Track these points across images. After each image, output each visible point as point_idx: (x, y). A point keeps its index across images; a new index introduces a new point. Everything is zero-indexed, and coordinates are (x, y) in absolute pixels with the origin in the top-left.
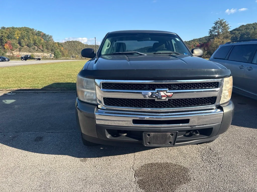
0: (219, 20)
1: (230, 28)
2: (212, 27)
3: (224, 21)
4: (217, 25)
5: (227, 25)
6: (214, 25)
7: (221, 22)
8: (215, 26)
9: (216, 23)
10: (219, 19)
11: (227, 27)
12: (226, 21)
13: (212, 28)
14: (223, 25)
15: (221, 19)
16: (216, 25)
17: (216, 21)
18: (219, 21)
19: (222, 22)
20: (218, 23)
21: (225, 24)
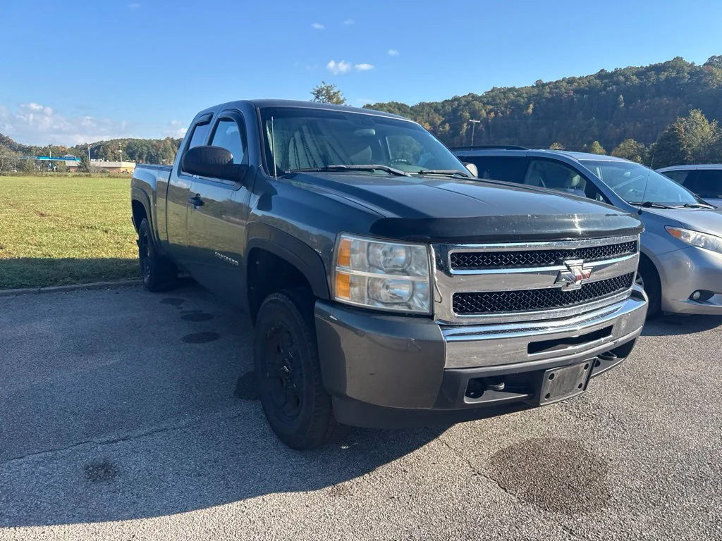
0: (323, 86)
3: (335, 90)
4: (320, 97)
5: (342, 102)
6: (313, 97)
7: (327, 90)
9: (318, 94)
10: (323, 82)
12: (339, 92)
14: (333, 99)
15: (328, 85)
16: (317, 97)
17: (317, 89)
18: (323, 89)
19: (332, 91)
20: (322, 92)
21: (339, 98)
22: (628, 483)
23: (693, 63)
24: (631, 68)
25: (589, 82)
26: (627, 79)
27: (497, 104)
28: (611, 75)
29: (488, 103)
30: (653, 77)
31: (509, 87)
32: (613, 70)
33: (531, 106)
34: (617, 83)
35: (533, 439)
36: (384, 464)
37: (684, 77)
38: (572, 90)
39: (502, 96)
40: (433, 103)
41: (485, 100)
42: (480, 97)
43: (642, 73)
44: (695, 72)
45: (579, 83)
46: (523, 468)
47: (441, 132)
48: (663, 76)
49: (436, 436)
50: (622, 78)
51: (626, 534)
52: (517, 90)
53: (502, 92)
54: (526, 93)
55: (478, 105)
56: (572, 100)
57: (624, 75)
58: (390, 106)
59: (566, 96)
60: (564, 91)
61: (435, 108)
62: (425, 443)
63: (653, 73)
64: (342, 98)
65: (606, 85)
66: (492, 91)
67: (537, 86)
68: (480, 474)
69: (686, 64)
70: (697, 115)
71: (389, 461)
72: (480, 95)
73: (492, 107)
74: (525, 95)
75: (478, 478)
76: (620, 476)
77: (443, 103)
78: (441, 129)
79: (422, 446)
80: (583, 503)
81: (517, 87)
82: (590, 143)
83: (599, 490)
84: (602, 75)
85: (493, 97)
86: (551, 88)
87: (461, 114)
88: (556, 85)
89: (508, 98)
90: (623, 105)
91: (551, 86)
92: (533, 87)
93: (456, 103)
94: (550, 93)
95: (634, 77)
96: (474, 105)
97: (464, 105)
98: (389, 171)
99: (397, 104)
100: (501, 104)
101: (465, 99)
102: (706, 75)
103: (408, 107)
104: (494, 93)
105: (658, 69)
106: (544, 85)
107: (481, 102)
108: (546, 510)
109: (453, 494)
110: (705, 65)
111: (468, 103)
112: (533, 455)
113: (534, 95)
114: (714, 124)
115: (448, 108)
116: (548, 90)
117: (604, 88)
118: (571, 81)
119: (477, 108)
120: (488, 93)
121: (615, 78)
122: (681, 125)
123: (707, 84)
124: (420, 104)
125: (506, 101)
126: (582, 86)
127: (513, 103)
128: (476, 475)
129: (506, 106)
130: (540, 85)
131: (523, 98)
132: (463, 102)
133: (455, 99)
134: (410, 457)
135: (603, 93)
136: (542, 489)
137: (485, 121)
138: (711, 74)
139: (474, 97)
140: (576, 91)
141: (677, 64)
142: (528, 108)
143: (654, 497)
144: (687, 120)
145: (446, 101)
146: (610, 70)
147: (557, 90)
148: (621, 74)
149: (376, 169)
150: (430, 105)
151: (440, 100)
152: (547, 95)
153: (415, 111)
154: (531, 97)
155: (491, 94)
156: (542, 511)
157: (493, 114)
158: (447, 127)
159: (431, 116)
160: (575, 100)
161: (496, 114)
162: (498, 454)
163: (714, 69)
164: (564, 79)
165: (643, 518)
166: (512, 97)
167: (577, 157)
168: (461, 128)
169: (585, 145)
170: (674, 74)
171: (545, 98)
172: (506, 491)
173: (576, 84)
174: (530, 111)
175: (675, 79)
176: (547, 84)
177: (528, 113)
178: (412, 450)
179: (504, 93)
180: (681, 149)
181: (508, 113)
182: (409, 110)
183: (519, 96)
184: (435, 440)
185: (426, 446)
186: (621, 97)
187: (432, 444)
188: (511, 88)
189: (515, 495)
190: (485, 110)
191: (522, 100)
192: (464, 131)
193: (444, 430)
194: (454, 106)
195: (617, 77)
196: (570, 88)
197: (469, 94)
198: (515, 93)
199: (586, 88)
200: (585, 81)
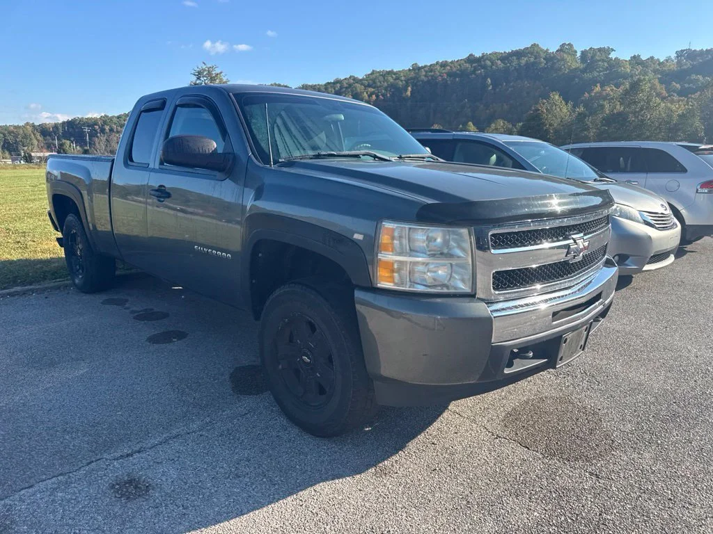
0: (204, 67)
3: (218, 71)
4: (202, 78)
6: (194, 79)
7: (209, 71)
8: (198, 82)
12: (221, 73)
14: (215, 80)
15: (209, 66)
16: (198, 78)
17: (198, 70)
18: (204, 70)
19: (214, 72)
20: (203, 73)
21: (221, 80)
23: (547, 50)
24: (496, 53)
25: (460, 65)
26: (493, 63)
27: (378, 87)
28: (478, 60)
29: (369, 86)
30: (515, 63)
31: (388, 70)
32: (481, 55)
33: (410, 88)
34: (484, 67)
37: (540, 63)
38: (446, 73)
39: (381, 79)
40: (315, 85)
41: (366, 83)
42: (361, 80)
43: (505, 58)
44: (550, 58)
45: (451, 67)
48: (524, 61)
50: (488, 63)
52: (395, 73)
53: (382, 75)
54: (404, 76)
55: (359, 88)
56: (446, 83)
57: (490, 60)
59: (440, 79)
60: (438, 74)
63: (515, 58)
65: (475, 69)
66: (372, 74)
67: (414, 69)
69: (542, 50)
70: (556, 97)
72: (361, 78)
73: (373, 90)
74: (403, 78)
77: (325, 85)
81: (395, 70)
82: (465, 124)
84: (471, 59)
85: (374, 80)
86: (426, 72)
88: (431, 68)
89: (387, 81)
90: (490, 88)
91: (426, 69)
92: (409, 70)
93: (338, 85)
94: (426, 76)
95: (499, 62)
96: (355, 87)
97: (346, 88)
100: (380, 86)
101: (347, 81)
102: (559, 61)
104: (374, 76)
105: (518, 54)
106: (420, 69)
107: (362, 84)
110: (557, 51)
111: (350, 85)
113: (412, 78)
114: (570, 104)
115: (331, 90)
116: (424, 73)
117: (474, 72)
118: (444, 65)
119: (359, 90)
120: (368, 76)
121: (482, 63)
122: (543, 107)
123: (560, 69)
124: (303, 86)
125: (386, 84)
126: (454, 70)
127: (392, 86)
129: (386, 89)
130: (416, 69)
131: (402, 81)
132: (346, 85)
133: (337, 82)
135: (473, 76)
138: (563, 59)
139: (355, 79)
140: (449, 75)
141: (533, 51)
142: (406, 90)
144: (548, 102)
145: (328, 83)
146: (478, 55)
147: (432, 74)
148: (487, 59)
150: (313, 87)
152: (423, 77)
154: (408, 80)
155: (371, 77)
157: (374, 96)
160: (449, 82)
161: (377, 96)
163: (565, 55)
164: (437, 63)
166: (392, 80)
169: (461, 126)
170: (532, 60)
171: (423, 81)
173: (449, 68)
174: (409, 93)
175: (534, 64)
176: (422, 68)
177: (407, 96)
180: (545, 128)
181: (388, 95)
183: (397, 78)
186: (489, 80)
188: (390, 71)
190: (367, 93)
191: (401, 83)
194: (337, 89)
195: (484, 61)
196: (444, 71)
197: (350, 77)
198: (394, 76)
199: (458, 72)
200: (456, 65)
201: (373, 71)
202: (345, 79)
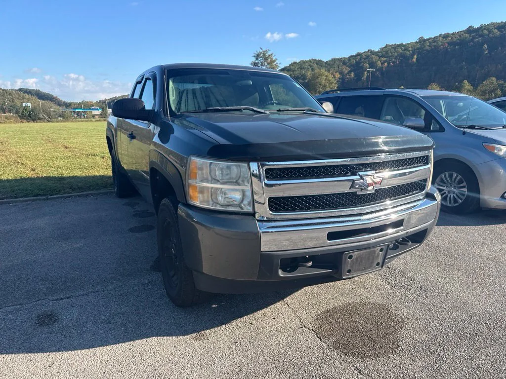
0: (261, 51)
1: (279, 65)
2: (251, 62)
3: (269, 53)
4: (259, 59)
5: (275, 61)
6: (254, 59)
7: (264, 54)
8: (256, 62)
9: (257, 56)
10: (261, 48)
11: (275, 63)
12: (272, 54)
13: (252, 64)
14: (268, 59)
15: (264, 50)
16: (257, 59)
17: (257, 53)
18: (261, 53)
19: (267, 54)
20: (260, 55)
21: (272, 59)
22: (416, 337)
24: (493, 24)
25: (460, 36)
26: (490, 32)
27: (389, 57)
28: (477, 30)
29: (383, 56)
31: (398, 43)
32: (479, 26)
33: (415, 56)
34: (482, 36)
35: (353, 302)
36: (239, 318)
38: (447, 43)
39: (393, 50)
40: (341, 58)
41: (380, 54)
43: (502, 26)
45: (452, 38)
46: (338, 323)
47: (347, 78)
49: (282, 299)
50: (486, 32)
51: (402, 375)
52: (405, 46)
53: (393, 48)
54: (411, 47)
55: (375, 58)
56: (447, 49)
57: (488, 29)
58: (311, 62)
59: (442, 47)
60: (440, 44)
61: (343, 61)
62: (272, 304)
64: (274, 59)
65: (474, 38)
66: (386, 47)
67: (420, 41)
68: (305, 327)
71: (242, 316)
72: (376, 51)
73: (385, 59)
74: (410, 49)
75: (303, 330)
76: (412, 331)
77: (349, 58)
78: (348, 76)
79: (269, 306)
80: (376, 350)
81: (404, 43)
82: (461, 82)
83: (392, 341)
84: (470, 30)
85: (386, 52)
86: (430, 43)
87: (363, 65)
88: (435, 40)
89: (397, 52)
90: (487, 52)
91: (431, 41)
92: (416, 42)
93: (359, 57)
94: (429, 46)
95: (496, 31)
96: (372, 58)
97: (365, 59)
98: (253, 110)
99: (315, 60)
100: (392, 56)
101: (366, 54)
103: (324, 62)
104: (387, 49)
106: (425, 41)
107: (377, 55)
108: (346, 355)
109: (281, 341)
111: (368, 57)
112: (350, 314)
113: (417, 49)
115: (353, 61)
116: (428, 44)
117: (472, 40)
118: (446, 36)
119: (374, 60)
120: (382, 49)
121: (480, 32)
124: (332, 59)
125: (396, 54)
126: (455, 40)
127: (401, 55)
128: (302, 328)
129: (396, 58)
130: (422, 41)
131: (409, 51)
132: (364, 57)
133: (358, 55)
134: (258, 314)
135: (471, 43)
136: (348, 339)
137: (380, 70)
139: (372, 52)
140: (449, 44)
142: (412, 58)
143: (434, 348)
145: (351, 56)
146: (477, 26)
147: (435, 44)
148: (485, 29)
149: (244, 109)
150: (340, 60)
151: (347, 56)
152: (427, 48)
153: (329, 65)
154: (415, 50)
155: (385, 50)
156: (343, 356)
157: (386, 64)
158: (352, 75)
159: (340, 67)
160: (449, 50)
161: (389, 64)
162: (324, 313)
164: (440, 35)
165: (420, 363)
166: (401, 51)
167: (419, 93)
168: (363, 74)
169: (457, 84)
171: (426, 50)
172: (321, 340)
173: (450, 38)
174: (414, 60)
176: (427, 40)
177: (412, 62)
178: (261, 309)
179: (395, 48)
181: (398, 62)
182: (324, 64)
183: (406, 49)
184: (280, 302)
185: (273, 306)
186: (486, 46)
187: (277, 304)
188: (400, 44)
189: (326, 343)
190: (380, 62)
191: (408, 53)
192: (365, 77)
193: (290, 294)
194: (357, 60)
195: (482, 31)
196: (445, 41)
197: (368, 51)
198: (403, 48)
199: (458, 41)
200: (457, 36)
201: (387, 45)
202: (365, 52)
